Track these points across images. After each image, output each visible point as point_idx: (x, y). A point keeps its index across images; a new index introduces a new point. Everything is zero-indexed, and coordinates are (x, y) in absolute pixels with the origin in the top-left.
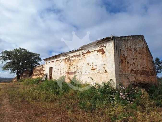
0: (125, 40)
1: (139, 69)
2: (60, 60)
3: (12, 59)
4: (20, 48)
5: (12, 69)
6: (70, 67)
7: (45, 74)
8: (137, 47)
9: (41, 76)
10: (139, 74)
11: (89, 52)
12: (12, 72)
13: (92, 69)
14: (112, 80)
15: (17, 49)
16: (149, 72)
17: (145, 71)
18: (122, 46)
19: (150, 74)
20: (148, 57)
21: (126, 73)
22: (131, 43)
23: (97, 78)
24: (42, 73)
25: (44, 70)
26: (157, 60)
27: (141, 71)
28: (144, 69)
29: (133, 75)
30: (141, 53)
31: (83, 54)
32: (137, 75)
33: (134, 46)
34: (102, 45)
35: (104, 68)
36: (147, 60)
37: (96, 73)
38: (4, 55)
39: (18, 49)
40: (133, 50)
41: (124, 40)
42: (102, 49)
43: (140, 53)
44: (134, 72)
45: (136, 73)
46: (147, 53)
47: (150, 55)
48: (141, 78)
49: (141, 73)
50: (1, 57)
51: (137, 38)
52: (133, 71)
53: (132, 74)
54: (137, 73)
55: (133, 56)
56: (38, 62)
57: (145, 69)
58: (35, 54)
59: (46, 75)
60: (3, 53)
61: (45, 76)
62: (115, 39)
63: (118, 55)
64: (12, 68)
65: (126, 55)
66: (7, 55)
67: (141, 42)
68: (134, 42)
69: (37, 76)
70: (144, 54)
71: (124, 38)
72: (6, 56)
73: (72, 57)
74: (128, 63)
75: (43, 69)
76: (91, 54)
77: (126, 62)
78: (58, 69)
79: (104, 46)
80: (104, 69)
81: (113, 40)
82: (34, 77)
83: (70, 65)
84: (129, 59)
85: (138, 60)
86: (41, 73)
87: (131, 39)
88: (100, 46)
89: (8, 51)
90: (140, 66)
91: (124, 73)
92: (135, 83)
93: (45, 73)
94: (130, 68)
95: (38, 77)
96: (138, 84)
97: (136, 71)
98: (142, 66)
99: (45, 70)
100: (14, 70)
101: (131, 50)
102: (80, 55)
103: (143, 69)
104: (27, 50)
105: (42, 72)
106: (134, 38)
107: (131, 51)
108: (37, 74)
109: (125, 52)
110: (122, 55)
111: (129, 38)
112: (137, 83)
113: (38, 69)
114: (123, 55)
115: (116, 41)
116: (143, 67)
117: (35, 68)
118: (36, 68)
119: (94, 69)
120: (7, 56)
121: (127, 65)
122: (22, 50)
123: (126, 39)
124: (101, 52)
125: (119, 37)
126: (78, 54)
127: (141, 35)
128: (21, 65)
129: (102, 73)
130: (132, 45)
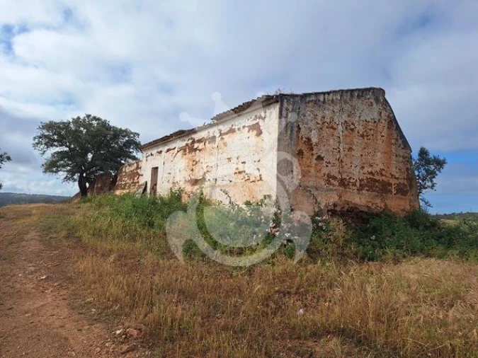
0: (316, 102)
1: (356, 174)
2: (175, 148)
3: (68, 144)
4: (88, 116)
5: (67, 171)
6: (194, 167)
7: (141, 185)
8: (357, 119)
9: (133, 190)
10: (355, 188)
11: (232, 131)
12: (67, 179)
13: (236, 173)
14: (269, 196)
15: (79, 118)
16: (390, 185)
17: (378, 181)
18: (305, 116)
19: (393, 190)
20: (393, 146)
21: (311, 184)
22: (337, 108)
23: (244, 193)
24: (136, 183)
25: (139, 175)
26: (423, 153)
27: (361, 180)
28: (373, 175)
29: (331, 190)
30: (367, 136)
31: (221, 134)
32: (348, 190)
33: (345, 117)
34: (258, 114)
35: (258, 169)
36: (388, 153)
37: (243, 181)
38: (46, 134)
39: (82, 117)
40: (340, 127)
41: (312, 101)
42: (258, 123)
43: (365, 134)
44: (336, 183)
45: (343, 183)
46: (390, 135)
47: (400, 142)
48: (359, 199)
49: (360, 185)
50: (40, 137)
51: (359, 97)
52: (335, 178)
53: (331, 187)
54: (348, 185)
55: (340, 142)
56: (134, 154)
57: (377, 177)
58: (126, 131)
59: (143, 187)
60: (44, 128)
61: (141, 190)
62: (285, 101)
63: (291, 138)
64: (69, 168)
65: (314, 140)
66: (55, 134)
67: (371, 104)
68: (347, 107)
69: (124, 189)
70: (379, 137)
71: (313, 98)
72: (53, 135)
73: (199, 141)
74: (320, 158)
75: (139, 171)
76: (237, 136)
77: (315, 157)
78: (170, 172)
79: (260, 117)
80: (258, 171)
81: (279, 103)
82: (118, 192)
83: (194, 161)
84: (323, 149)
85: (357, 153)
86: (133, 183)
87: (339, 98)
88: (253, 117)
89: (55, 123)
90: (358, 167)
91: (305, 183)
92: (338, 209)
93: (142, 181)
94: (325, 171)
95: (127, 191)
96: (348, 211)
97: (345, 179)
98: (368, 169)
99: (142, 175)
100: (72, 173)
101: (335, 127)
102: (214, 137)
103: (369, 176)
104: (106, 121)
105: (136, 180)
106: (347, 97)
107: (332, 130)
108: (126, 184)
109: (313, 132)
110: (302, 138)
111: (330, 97)
112: (345, 209)
113: (127, 171)
114: (304, 139)
115: (288, 105)
116: (370, 170)
117: (122, 169)
118: (124, 170)
119: (240, 173)
120: (56, 137)
121: (316, 164)
122: (92, 120)
123: (319, 101)
124: (255, 132)
125: (297, 96)
126: (211, 135)
127: (374, 89)
128: (90, 160)
129: (253, 181)
130: (338, 114)
